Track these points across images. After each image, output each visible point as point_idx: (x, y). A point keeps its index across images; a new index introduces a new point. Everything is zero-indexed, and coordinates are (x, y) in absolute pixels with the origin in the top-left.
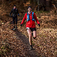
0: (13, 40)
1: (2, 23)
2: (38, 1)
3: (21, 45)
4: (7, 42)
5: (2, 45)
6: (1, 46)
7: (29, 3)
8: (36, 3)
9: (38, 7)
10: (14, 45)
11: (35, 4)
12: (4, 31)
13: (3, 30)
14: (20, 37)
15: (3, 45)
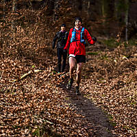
0: (63, 112)
1: (36, 71)
2: (127, 16)
3: (83, 126)
4: (47, 116)
5: (33, 124)
6: (33, 128)
7: (104, 21)
8: (120, 20)
9: (127, 30)
10: (65, 125)
11: (118, 22)
12: (39, 91)
13: (37, 87)
14: (80, 105)
15: (38, 124)
